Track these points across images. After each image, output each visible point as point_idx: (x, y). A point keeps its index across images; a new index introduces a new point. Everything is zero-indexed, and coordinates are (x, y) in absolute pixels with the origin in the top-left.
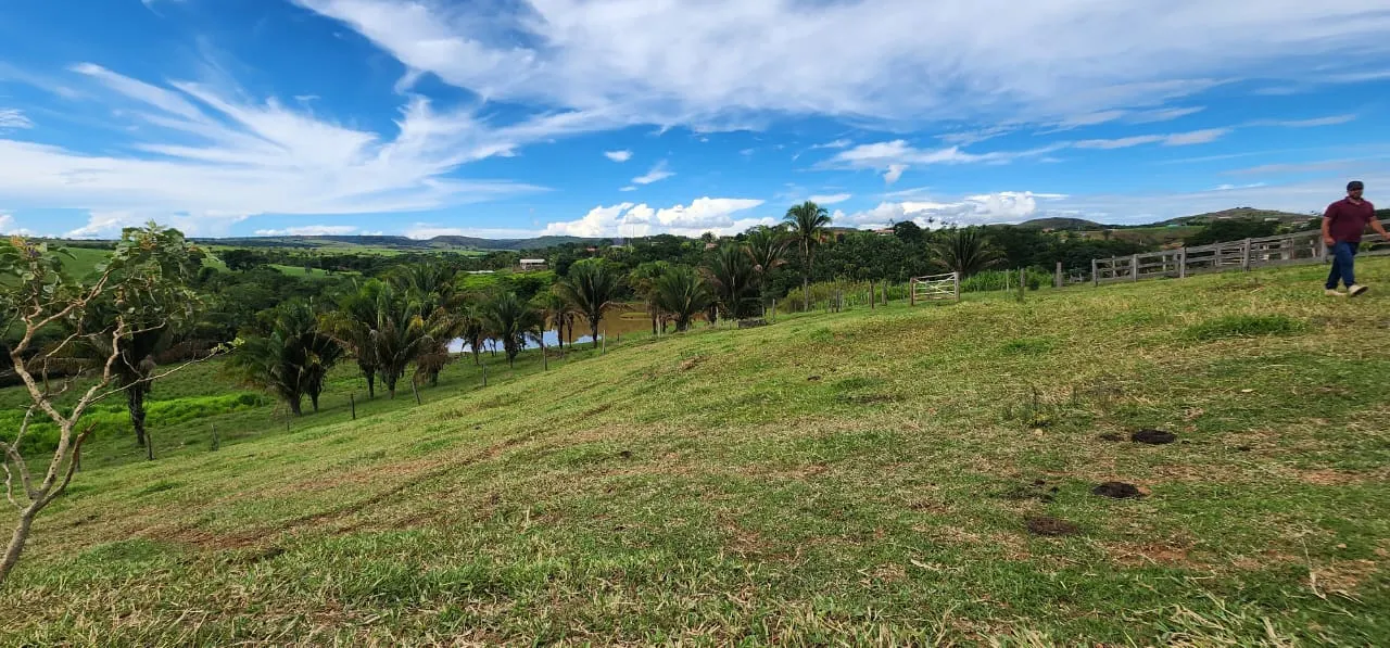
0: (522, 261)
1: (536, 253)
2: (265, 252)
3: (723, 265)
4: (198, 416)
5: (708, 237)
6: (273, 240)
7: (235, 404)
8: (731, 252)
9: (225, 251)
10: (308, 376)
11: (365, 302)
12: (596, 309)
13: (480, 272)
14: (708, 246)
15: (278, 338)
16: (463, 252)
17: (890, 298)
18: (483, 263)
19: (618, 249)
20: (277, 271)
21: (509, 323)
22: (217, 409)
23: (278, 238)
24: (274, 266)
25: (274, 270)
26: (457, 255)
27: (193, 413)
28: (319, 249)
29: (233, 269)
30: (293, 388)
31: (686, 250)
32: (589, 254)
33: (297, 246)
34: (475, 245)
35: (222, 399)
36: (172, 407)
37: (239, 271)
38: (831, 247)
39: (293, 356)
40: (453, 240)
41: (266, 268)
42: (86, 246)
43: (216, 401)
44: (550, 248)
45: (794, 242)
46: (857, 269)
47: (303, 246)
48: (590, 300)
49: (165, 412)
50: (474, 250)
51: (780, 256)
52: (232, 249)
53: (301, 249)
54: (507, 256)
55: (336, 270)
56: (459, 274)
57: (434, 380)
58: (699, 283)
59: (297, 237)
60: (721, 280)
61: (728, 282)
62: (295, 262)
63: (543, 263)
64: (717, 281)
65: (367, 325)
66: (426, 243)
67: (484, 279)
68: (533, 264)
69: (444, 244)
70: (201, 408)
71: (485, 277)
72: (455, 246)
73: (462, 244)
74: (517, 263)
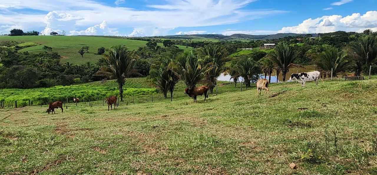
0: (265, 44)
1: (273, 41)
2: (176, 41)
3: (362, 47)
4: (142, 94)
5: (367, 32)
6: (179, 36)
7: (153, 92)
8: (369, 39)
9: (165, 40)
10: (169, 84)
11: (183, 58)
12: (286, 67)
13: (247, 49)
15: (161, 70)
16: (243, 41)
18: (248, 46)
19: (312, 39)
20: (178, 47)
21: (247, 71)
22: (148, 93)
23: (181, 35)
24: (177, 46)
25: (177, 47)
26: (240, 42)
27: (142, 93)
28: (192, 40)
29: (165, 47)
30: (165, 88)
31: (352, 39)
32: (297, 41)
33: (185, 38)
34: (248, 37)
35: (150, 90)
36: (137, 90)
37: (167, 47)
39: (165, 77)
40: (239, 36)
41: (174, 46)
42: (131, 39)
43: (148, 90)
44: (280, 39)
47: (188, 38)
48: (283, 63)
49: (135, 92)
50: (248, 40)
52: (166, 39)
53: (187, 40)
54: (259, 42)
55: (196, 47)
56: (238, 50)
58: (344, 56)
59: (186, 35)
60: (360, 55)
62: (184, 44)
63: (274, 46)
64: (357, 55)
65: (183, 67)
66: (229, 37)
67: (248, 52)
68: (270, 46)
69: (236, 37)
70: (144, 92)
71: (248, 51)
72: (240, 38)
73: (243, 37)
74: (263, 45)
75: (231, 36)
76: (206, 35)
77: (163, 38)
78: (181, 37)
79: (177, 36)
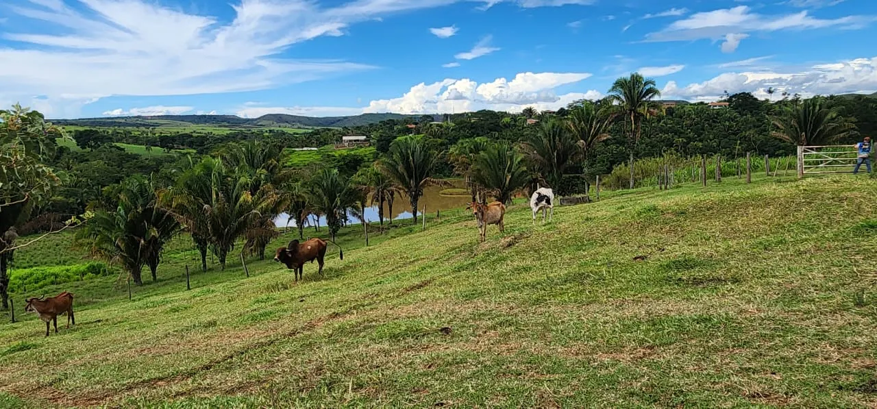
0: (344, 138)
1: (358, 130)
2: (110, 132)
3: (545, 141)
4: (52, 283)
5: (529, 112)
6: (117, 120)
7: (83, 274)
8: (553, 127)
9: (76, 131)
10: (148, 247)
11: (199, 177)
12: (416, 186)
13: (305, 149)
14: (530, 121)
15: (122, 212)
16: (289, 130)
17: (723, 174)
18: (307, 141)
19: (438, 125)
20: (123, 149)
21: (332, 199)
22: (69, 277)
23: (122, 118)
24: (118, 144)
25: (118, 148)
26: (283, 133)
27: (48, 280)
28: (158, 129)
29: (83, 148)
30: (135, 259)
31: (507, 126)
32: (409, 131)
33: (138, 126)
34: (299, 122)
35: (74, 268)
36: (31, 274)
37: (88, 149)
38: (659, 121)
39: (134, 229)
40: (279, 118)
41: (111, 147)
43: (67, 270)
44: (371, 125)
45: (620, 116)
46: (688, 143)
47: (144, 125)
48: (410, 177)
49: (25, 279)
50: (299, 128)
51: (604, 131)
52: (81, 129)
53: (143, 129)
54: (330, 134)
55: (172, 148)
56: (285, 151)
57: (262, 253)
58: (519, 159)
59: (139, 117)
60: (544, 156)
61: (550, 160)
62: (136, 141)
63: (365, 140)
64: (539, 157)
65: (201, 201)
66: (255, 122)
67: (308, 156)
68: (355, 141)
69: (271, 122)
70: (56, 276)
71: (309, 154)
72: (281, 124)
73: (287, 122)
74: (340, 140)
75: (259, 118)
76: (194, 115)
77: (72, 124)
78: (123, 121)
79: (110, 121)
